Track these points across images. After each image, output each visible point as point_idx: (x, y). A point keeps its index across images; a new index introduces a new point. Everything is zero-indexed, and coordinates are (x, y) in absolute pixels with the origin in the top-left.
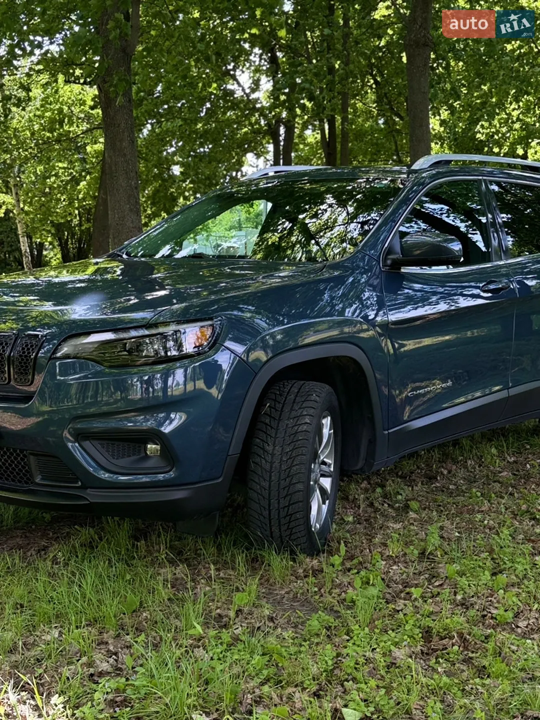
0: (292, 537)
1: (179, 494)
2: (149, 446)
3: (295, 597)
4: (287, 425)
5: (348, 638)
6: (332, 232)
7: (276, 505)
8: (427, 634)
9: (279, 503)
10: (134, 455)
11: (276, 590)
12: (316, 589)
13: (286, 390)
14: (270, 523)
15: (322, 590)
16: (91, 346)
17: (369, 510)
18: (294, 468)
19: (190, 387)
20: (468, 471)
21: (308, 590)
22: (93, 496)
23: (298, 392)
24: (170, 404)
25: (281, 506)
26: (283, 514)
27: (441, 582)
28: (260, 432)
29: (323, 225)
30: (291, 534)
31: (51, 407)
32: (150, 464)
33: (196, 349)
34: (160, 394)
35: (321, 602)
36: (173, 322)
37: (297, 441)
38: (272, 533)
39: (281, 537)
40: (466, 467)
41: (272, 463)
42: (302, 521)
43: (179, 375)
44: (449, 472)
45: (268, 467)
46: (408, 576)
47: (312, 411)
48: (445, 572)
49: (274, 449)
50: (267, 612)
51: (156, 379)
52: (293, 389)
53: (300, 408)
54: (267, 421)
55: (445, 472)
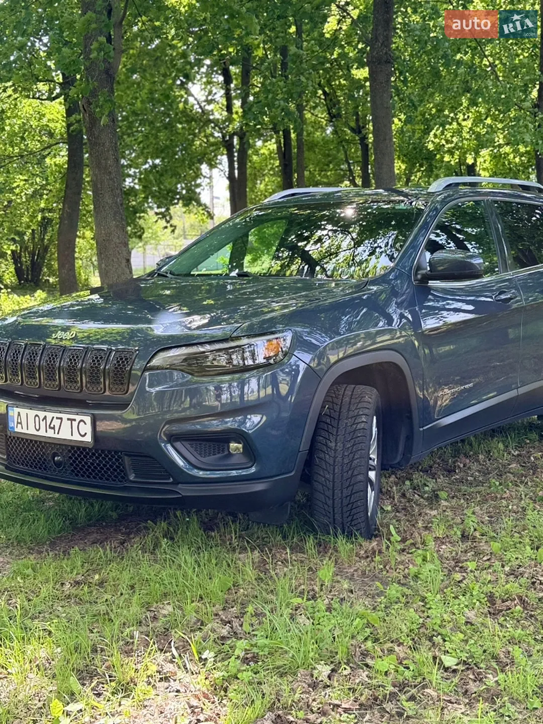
0: (353, 523)
1: (259, 487)
2: (231, 445)
3: (364, 573)
4: (347, 423)
5: (423, 604)
6: (338, 258)
7: (340, 495)
8: (491, 598)
9: (342, 493)
10: (219, 453)
11: (345, 568)
12: (382, 566)
13: (341, 393)
14: (334, 511)
15: (387, 567)
16: (179, 358)
17: (403, 500)
18: (356, 462)
19: (262, 394)
20: (480, 465)
21: (375, 568)
22: (185, 490)
23: (352, 395)
24: (246, 409)
25: (344, 495)
26: (345, 502)
27: (489, 557)
28: (322, 431)
29: (326, 252)
30: (352, 521)
31: (139, 415)
32: (233, 460)
33: (265, 361)
34: (238, 400)
35: (389, 577)
36: (243, 336)
37: (357, 437)
38: (334, 519)
39: (343, 523)
40: (478, 461)
41: (335, 457)
42: (362, 509)
43: (254, 383)
44: (464, 466)
45: (331, 462)
46: (457, 554)
47: (366, 411)
48: (489, 549)
49: (336, 446)
50: (346, 586)
51: (234, 387)
52: (346, 392)
53: (356, 409)
54: (328, 421)
55: (462, 466)
